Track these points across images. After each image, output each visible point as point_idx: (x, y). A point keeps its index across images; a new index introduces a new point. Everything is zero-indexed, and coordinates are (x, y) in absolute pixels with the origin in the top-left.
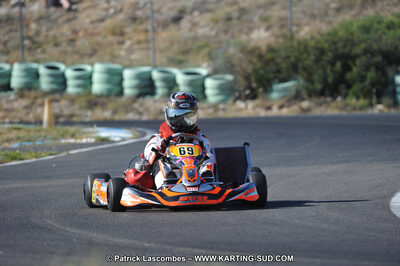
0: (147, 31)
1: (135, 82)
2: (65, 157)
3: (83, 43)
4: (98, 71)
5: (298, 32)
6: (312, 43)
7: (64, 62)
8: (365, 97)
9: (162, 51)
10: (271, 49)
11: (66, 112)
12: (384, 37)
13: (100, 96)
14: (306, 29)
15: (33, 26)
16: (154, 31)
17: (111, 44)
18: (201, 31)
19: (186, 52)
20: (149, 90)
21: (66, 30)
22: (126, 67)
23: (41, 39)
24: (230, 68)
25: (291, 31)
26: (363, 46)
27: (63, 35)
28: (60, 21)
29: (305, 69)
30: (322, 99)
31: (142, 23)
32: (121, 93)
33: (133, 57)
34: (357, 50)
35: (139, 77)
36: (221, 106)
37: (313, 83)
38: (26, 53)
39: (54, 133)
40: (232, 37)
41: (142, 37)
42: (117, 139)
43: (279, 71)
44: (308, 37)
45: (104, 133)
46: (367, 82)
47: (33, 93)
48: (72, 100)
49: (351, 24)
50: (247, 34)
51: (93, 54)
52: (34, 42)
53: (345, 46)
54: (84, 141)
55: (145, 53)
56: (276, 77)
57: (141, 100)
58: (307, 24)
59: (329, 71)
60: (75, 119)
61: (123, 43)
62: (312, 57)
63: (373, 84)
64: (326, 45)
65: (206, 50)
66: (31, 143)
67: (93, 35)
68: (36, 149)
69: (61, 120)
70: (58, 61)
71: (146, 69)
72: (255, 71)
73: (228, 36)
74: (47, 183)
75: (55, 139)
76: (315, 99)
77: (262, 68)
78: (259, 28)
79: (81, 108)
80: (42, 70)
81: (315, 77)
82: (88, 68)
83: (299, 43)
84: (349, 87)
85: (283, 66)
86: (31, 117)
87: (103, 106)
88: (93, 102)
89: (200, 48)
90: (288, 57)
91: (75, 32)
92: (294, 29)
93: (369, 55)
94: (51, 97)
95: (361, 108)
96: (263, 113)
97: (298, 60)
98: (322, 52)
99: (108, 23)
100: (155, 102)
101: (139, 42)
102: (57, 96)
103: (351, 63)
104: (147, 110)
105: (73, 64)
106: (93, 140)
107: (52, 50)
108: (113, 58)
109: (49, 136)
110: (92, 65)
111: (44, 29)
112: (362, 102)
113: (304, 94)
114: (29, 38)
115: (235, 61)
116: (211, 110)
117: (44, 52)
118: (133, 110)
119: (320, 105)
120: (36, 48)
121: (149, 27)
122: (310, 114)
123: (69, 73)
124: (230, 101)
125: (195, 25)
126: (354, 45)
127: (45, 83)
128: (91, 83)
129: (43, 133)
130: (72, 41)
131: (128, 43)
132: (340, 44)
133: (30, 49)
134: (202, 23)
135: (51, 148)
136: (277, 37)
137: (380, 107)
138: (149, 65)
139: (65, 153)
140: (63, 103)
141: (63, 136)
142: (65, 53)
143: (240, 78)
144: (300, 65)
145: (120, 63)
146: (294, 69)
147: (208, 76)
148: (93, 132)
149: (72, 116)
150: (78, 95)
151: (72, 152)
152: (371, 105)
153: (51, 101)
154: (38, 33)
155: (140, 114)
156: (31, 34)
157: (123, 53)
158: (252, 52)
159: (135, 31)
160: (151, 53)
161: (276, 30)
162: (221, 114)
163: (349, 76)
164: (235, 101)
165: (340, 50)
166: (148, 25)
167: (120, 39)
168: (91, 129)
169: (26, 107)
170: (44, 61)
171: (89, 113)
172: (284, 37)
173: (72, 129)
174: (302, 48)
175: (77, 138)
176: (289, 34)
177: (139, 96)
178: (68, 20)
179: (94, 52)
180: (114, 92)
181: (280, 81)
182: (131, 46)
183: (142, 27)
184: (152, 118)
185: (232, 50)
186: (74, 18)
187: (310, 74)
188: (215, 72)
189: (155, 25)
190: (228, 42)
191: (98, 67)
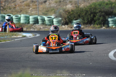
0: (36, 5)
1: (33, 20)
3: (18, 8)
4: (22, 17)
5: (80, 6)
6: (84, 9)
7: (12, 14)
8: (100, 25)
9: (41, 11)
10: (72, 11)
12: (105, 7)
13: (23, 24)
14: (83, 5)
15: (3, 3)
17: (26, 9)
18: (52, 5)
19: (48, 11)
20: (37, 22)
21: (13, 4)
22: (30, 15)
23: (6, 7)
24: (60, 16)
25: (78, 5)
26: (99, 10)
27: (12, 6)
28: (11, 2)
29: (82, 16)
30: (87, 25)
31: (35, 3)
32: (29, 23)
33: (32, 13)
34: (97, 11)
35: (34, 18)
37: (84, 21)
39: (10, 34)
41: (35, 7)
42: (28, 36)
44: (83, 7)
45: (24, 34)
46: (100, 20)
49: (96, 3)
50: (65, 6)
51: (21, 12)
52: (3, 8)
53: (94, 10)
54: (19, 37)
55: (36, 11)
56: (74, 19)
58: (83, 3)
59: (89, 17)
62: (84, 13)
63: (102, 21)
65: (53, 11)
66: (3, 37)
67: (21, 6)
68: (5, 39)
70: (11, 14)
71: (36, 16)
72: (68, 17)
73: (60, 7)
74: (8, 49)
75: (10, 36)
76: (85, 25)
78: (69, 4)
81: (85, 19)
82: (19, 16)
83: (81, 9)
84: (95, 21)
85: (76, 15)
88: (21, 25)
89: (52, 10)
90: (77, 13)
91: (16, 5)
92: (79, 5)
93: (101, 13)
95: (98, 28)
96: (70, 29)
98: (87, 11)
99: (25, 3)
100: (39, 25)
101: (34, 8)
103: (95, 15)
104: (36, 28)
105: (15, 15)
106: (21, 36)
107: (9, 11)
108: (27, 13)
109: (8, 35)
110: (21, 15)
111: (6, 4)
112: (99, 26)
113: (82, 23)
114: (2, 7)
115: (62, 14)
118: (32, 28)
119: (87, 27)
120: (4, 10)
121: (37, 4)
122: (84, 29)
123: (14, 17)
124: (61, 26)
126: (96, 9)
128: (20, 20)
129: (6, 34)
130: (15, 8)
131: (31, 8)
132: (92, 9)
133: (2, 10)
134: (52, 3)
135: (9, 39)
136: (74, 7)
137: (104, 27)
138: (37, 15)
139: (13, 40)
141: (13, 35)
143: (63, 19)
144: (81, 15)
145: (29, 14)
146: (79, 16)
147: (54, 18)
148: (21, 34)
150: (17, 24)
151: (15, 40)
152: (101, 27)
154: (5, 5)
155: (34, 29)
157: (29, 11)
158: (67, 12)
159: (33, 5)
160: (38, 11)
161: (74, 5)
163: (95, 18)
164: (62, 25)
165: (92, 11)
166: (37, 3)
167: (29, 7)
170: (7, 13)
172: (76, 7)
173: (15, 33)
174: (81, 10)
175: (17, 36)
176: (78, 6)
177: (34, 24)
178: (14, 2)
179: (21, 11)
180: (27, 23)
181: (75, 20)
182: (32, 9)
183: (35, 4)
184: (38, 30)
185: (61, 11)
186: (15, 1)
187: (84, 18)
188: (56, 17)
189: (39, 3)
190: (60, 8)
191: (22, 15)
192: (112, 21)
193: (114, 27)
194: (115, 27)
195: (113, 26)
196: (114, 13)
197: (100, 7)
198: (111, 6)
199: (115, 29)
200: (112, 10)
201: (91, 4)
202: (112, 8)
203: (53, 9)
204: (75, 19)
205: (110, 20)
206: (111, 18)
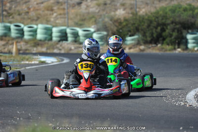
0: (64, 9)
1: (59, 34)
2: (23, 70)
3: (32, 14)
4: (40, 28)
5: (139, 12)
6: (146, 17)
7: (23, 23)
8: (172, 45)
9: (71, 19)
10: (126, 20)
11: (24, 48)
12: (182, 15)
13: (40, 40)
14: (144, 10)
15: (8, 5)
16: (68, 9)
17: (47, 15)
18: (91, 10)
19: (83, 20)
20: (65, 38)
21: (24, 7)
22: (53, 27)
23: (12, 11)
24: (105, 28)
26: (171, 19)
27: (22, 9)
28: (22, 2)
29: (142, 30)
30: (150, 46)
31: (62, 5)
32: (51, 39)
33: (57, 21)
34: (169, 22)
35: (61, 31)
37: (146, 37)
38: (4, 18)
39: (18, 58)
40: (107, 13)
41: (62, 12)
42: (49, 62)
43: (129, 31)
44: (144, 14)
45: (43, 59)
46: (173, 38)
47: (7, 38)
48: (27, 42)
49: (166, 8)
50: (114, 11)
51: (37, 20)
52: (8, 13)
53: (163, 19)
54: (33, 62)
55: (63, 20)
56: (128, 34)
57: (61, 43)
58: (144, 8)
59: (154, 31)
60: (27, 52)
61: (53, 14)
62: (146, 24)
63: (176, 38)
64: (153, 19)
65: (93, 19)
66: (7, 63)
67: (37, 10)
69: (21, 52)
70: (20, 22)
71: (63, 28)
72: (118, 30)
73: (104, 13)
75: (19, 61)
76: (147, 45)
77: (121, 29)
78: (120, 9)
79: (31, 46)
80: (12, 27)
81: (148, 34)
82: (35, 26)
83: (140, 16)
84: (164, 39)
85: (132, 28)
86: (6, 50)
87: (42, 45)
88: (37, 43)
89: (91, 18)
90: (134, 24)
91: (29, 9)
92: (138, 10)
93: (174, 24)
94: (17, 40)
95: (170, 50)
97: (139, 25)
98: (151, 22)
99: (45, 4)
100: (68, 44)
101: (60, 14)
102: (19, 40)
103: (165, 27)
104: (63, 48)
105: (27, 24)
106: (37, 62)
107: (17, 17)
108: (48, 22)
109: (16, 60)
110: (37, 25)
111: (13, 6)
112: (170, 47)
113: (141, 42)
114: (6, 11)
115: (107, 25)
117: (13, 18)
118: (57, 48)
119: (150, 48)
120: (9, 16)
121: (66, 8)
122: (145, 52)
123: (26, 29)
124: (105, 45)
126: (167, 19)
127: (14, 33)
128: (36, 34)
129: (12, 58)
130: (28, 12)
131: (55, 14)
132: (160, 18)
133: (6, 16)
134: (92, 6)
135: (17, 66)
136: (129, 13)
137: (179, 50)
138: (65, 26)
139: (24, 68)
140: (22, 43)
141: (23, 60)
144: (140, 28)
145: (51, 25)
146: (137, 30)
147: (95, 32)
148: (38, 58)
149: (26, 50)
150: (30, 40)
151: (27, 68)
152: (175, 49)
153: (17, 42)
154: (10, 8)
155: (60, 50)
156: (7, 8)
157: (52, 20)
158: (117, 22)
159: (59, 9)
160: (66, 20)
161: (128, 10)
163: (164, 34)
166: (65, 6)
167: (51, 12)
168: (36, 57)
169: (4, 45)
170: (13, 22)
171: (35, 49)
172: (132, 13)
173: (27, 57)
174: (141, 19)
175: (29, 61)
176: (135, 12)
177: (59, 41)
178: (26, 2)
179: (38, 18)
180: (48, 39)
181: (130, 36)
182: (56, 16)
183: (62, 7)
184: (66, 52)
185: (107, 20)
186: (29, 2)
187: (145, 33)
188: (98, 30)
189: (69, 6)
190: (104, 15)
191: (40, 26)
192: (194, 39)
193: (196, 49)
195: (194, 47)
196: (197, 26)
198: (193, 13)
200: (193, 20)
201: (158, 9)
202: (193, 17)
203: (93, 17)
204: (130, 34)
205: (189, 37)
206: (192, 34)
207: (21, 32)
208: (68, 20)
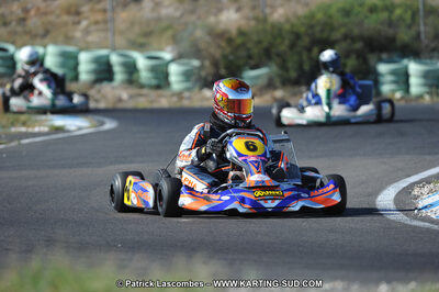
0: (105, 11)
1: (92, 67)
2: (15, 146)
3: (34, 22)
4: (51, 54)
5: (272, 13)
6: (287, 27)
7: (13, 43)
9: (122, 33)
10: (241, 33)
12: (366, 21)
14: (281, 11)
16: (113, 10)
17: (66, 24)
18: (164, 12)
19: (147, 34)
20: (107, 75)
21: (16, 8)
22: (81, 50)
24: (197, 52)
25: (265, 13)
26: (343, 30)
27: (12, 13)
30: (296, 89)
31: (100, 2)
32: (76, 78)
34: (337, 35)
35: (97, 60)
36: (186, 94)
37: (287, 70)
39: (4, 121)
40: (199, 18)
41: (99, 17)
42: (73, 128)
43: (250, 57)
44: (282, 20)
45: (59, 121)
49: (329, 6)
50: (216, 15)
51: (44, 35)
53: (322, 31)
54: (37, 129)
55: (103, 35)
56: (246, 64)
57: (98, 86)
58: (282, 5)
59: (305, 58)
61: (78, 23)
62: (287, 42)
64: (302, 30)
65: (170, 33)
67: (46, 14)
70: (7, 42)
71: (103, 52)
72: (225, 57)
73: (193, 18)
75: (4, 127)
76: (289, 88)
77: (232, 53)
78: (228, 9)
81: (290, 65)
82: (41, 50)
83: (273, 26)
85: (255, 51)
89: (163, 30)
90: (259, 42)
91: (26, 11)
92: (268, 10)
93: (349, 41)
97: (272, 45)
98: (298, 36)
100: (113, 88)
101: (96, 23)
104: (104, 97)
106: (46, 129)
108: (68, 40)
113: (277, 82)
115: (202, 46)
116: (175, 99)
121: (108, 6)
124: (196, 90)
125: (157, 5)
126: (333, 29)
130: (22, 21)
131: (84, 24)
132: (318, 28)
134: (166, 3)
136: (248, 19)
138: (107, 48)
139: (17, 143)
141: (13, 124)
142: (14, 33)
143: (207, 63)
144: (273, 50)
145: (76, 45)
146: (266, 55)
147: (173, 61)
148: (46, 120)
151: (23, 141)
155: (96, 101)
157: (78, 34)
158: (221, 36)
159: (92, 10)
160: (109, 34)
161: (247, 11)
162: (186, 103)
164: (201, 88)
165: (318, 35)
166: (107, 4)
167: (77, 19)
168: (43, 117)
172: (256, 19)
173: (23, 116)
174: (276, 31)
175: (28, 127)
177: (98, 81)
179: (46, 33)
180: (68, 77)
181: (252, 68)
182: (88, 27)
183: (100, 6)
184: (110, 106)
185: (199, 33)
187: (284, 61)
188: (178, 58)
189: (115, 3)
190: (194, 24)
191: (51, 49)
192: (393, 73)
193: (398, 95)
194: (402, 98)
195: (394, 91)
196: (399, 43)
197: (346, 20)
198: (390, 17)
199: (402, 103)
200: (390, 32)
201: (313, 8)
202: (390, 24)
203: (170, 27)
204: (252, 62)
205: (383, 68)
206: (389, 61)
207: (10, 63)
208: (114, 34)
